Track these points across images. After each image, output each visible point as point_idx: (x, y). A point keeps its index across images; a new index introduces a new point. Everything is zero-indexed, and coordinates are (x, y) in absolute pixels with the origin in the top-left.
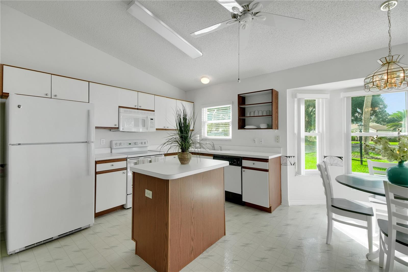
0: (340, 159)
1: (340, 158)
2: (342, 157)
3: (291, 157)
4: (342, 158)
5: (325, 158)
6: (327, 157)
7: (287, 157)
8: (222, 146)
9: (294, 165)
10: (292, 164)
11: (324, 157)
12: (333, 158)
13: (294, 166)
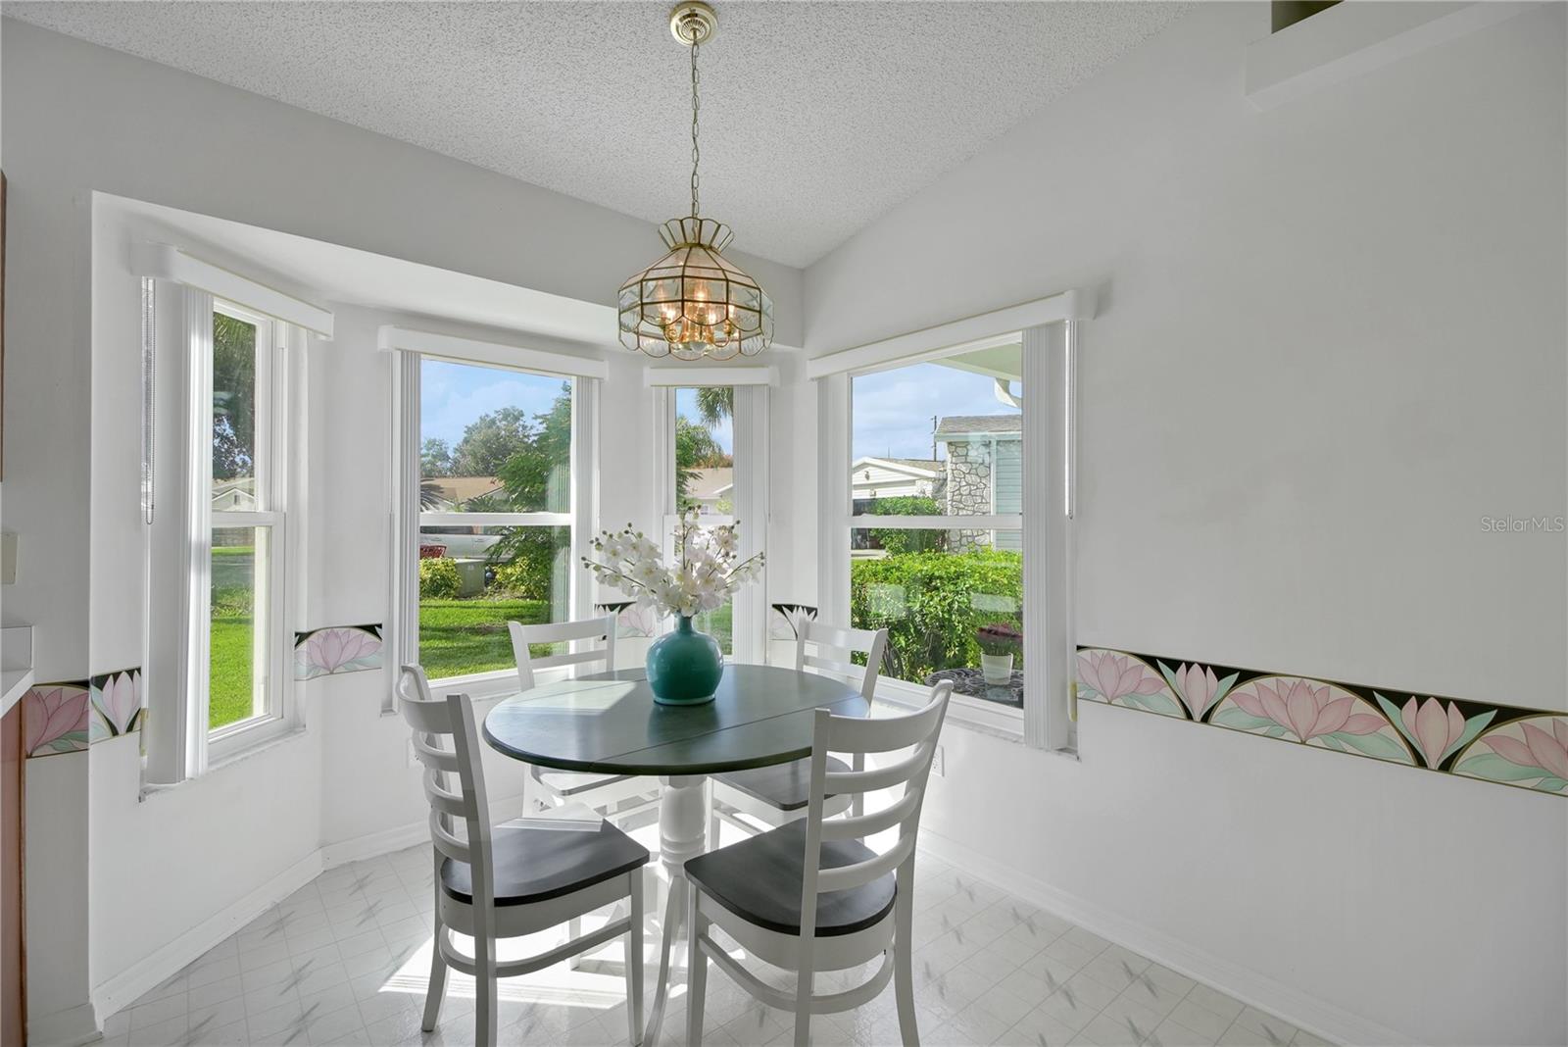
0: (369, 637)
1: (371, 629)
2: (380, 626)
3: (111, 677)
4: (377, 630)
5: (304, 645)
6: (312, 638)
7: (85, 684)
9: (130, 729)
10: (122, 727)
11: (295, 640)
12: (337, 635)
13: (135, 735)
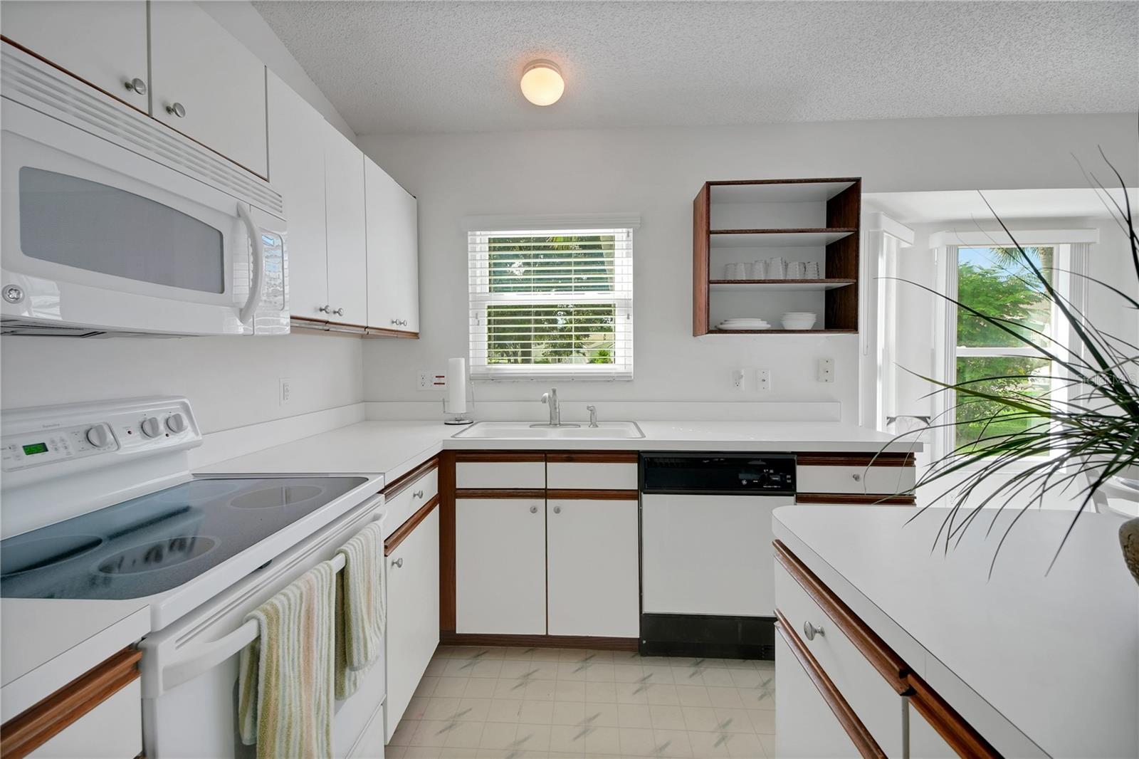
1: (924, 419)
4: (928, 419)
5: (893, 424)
8: (594, 404)
